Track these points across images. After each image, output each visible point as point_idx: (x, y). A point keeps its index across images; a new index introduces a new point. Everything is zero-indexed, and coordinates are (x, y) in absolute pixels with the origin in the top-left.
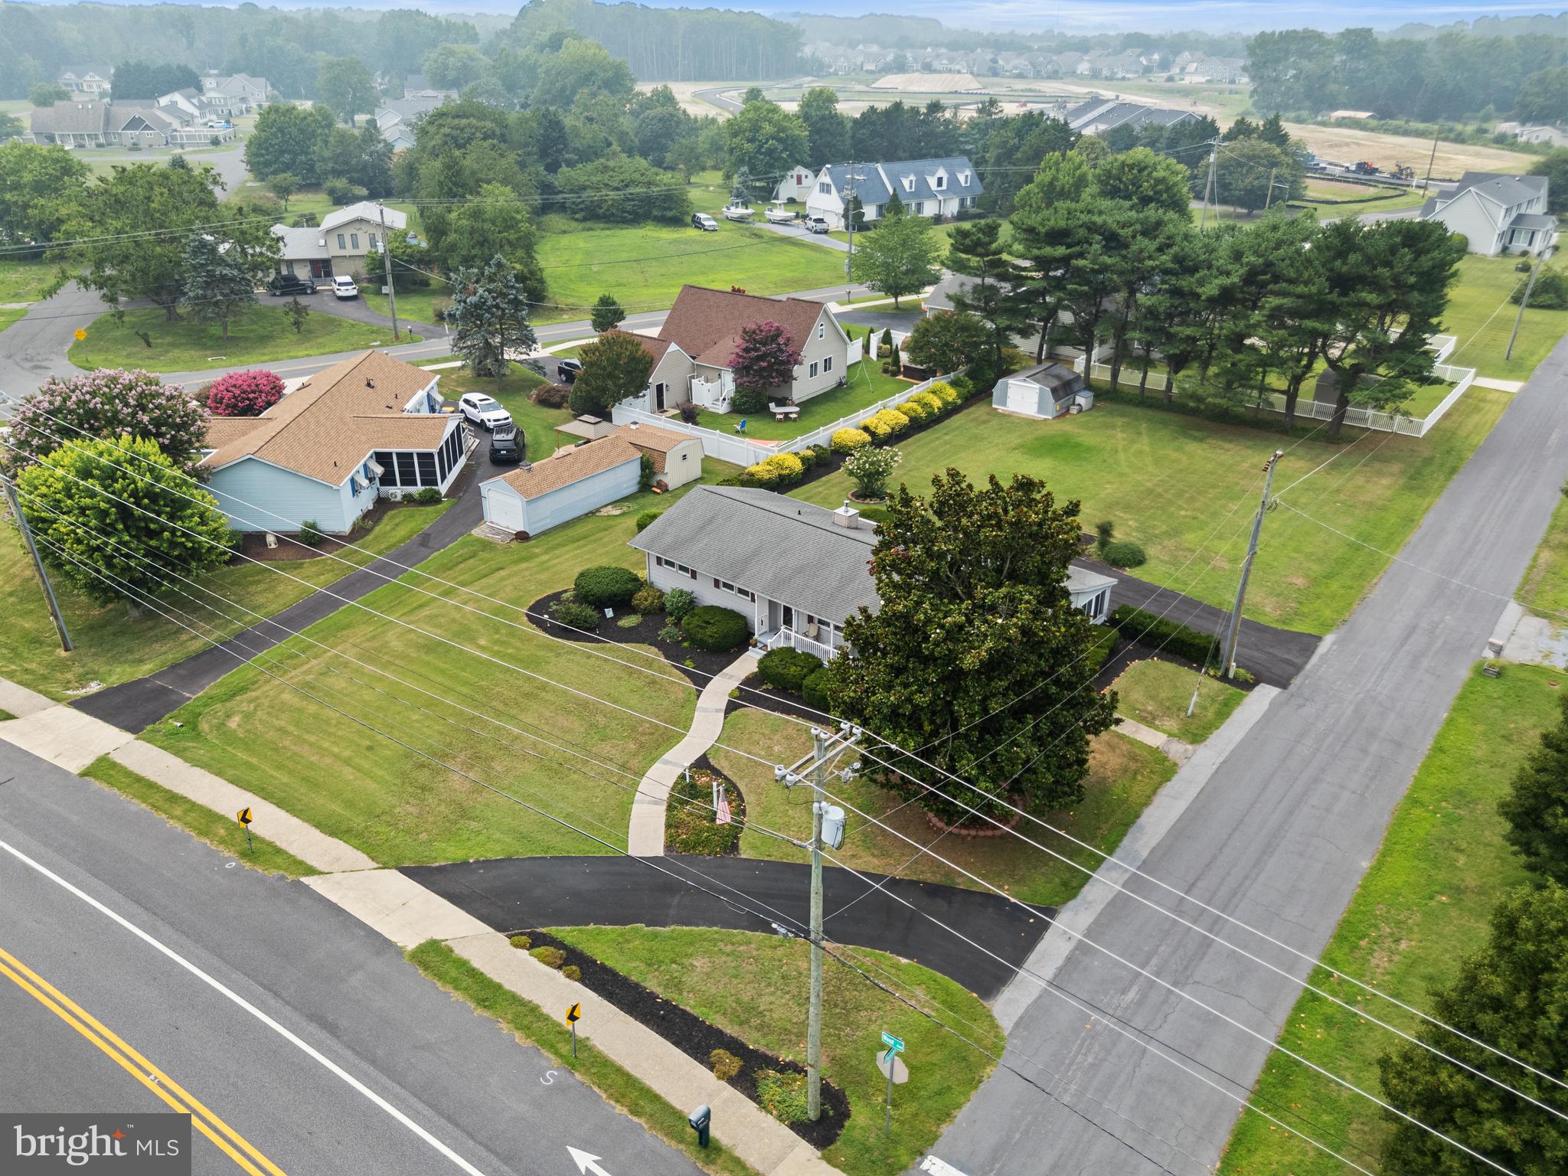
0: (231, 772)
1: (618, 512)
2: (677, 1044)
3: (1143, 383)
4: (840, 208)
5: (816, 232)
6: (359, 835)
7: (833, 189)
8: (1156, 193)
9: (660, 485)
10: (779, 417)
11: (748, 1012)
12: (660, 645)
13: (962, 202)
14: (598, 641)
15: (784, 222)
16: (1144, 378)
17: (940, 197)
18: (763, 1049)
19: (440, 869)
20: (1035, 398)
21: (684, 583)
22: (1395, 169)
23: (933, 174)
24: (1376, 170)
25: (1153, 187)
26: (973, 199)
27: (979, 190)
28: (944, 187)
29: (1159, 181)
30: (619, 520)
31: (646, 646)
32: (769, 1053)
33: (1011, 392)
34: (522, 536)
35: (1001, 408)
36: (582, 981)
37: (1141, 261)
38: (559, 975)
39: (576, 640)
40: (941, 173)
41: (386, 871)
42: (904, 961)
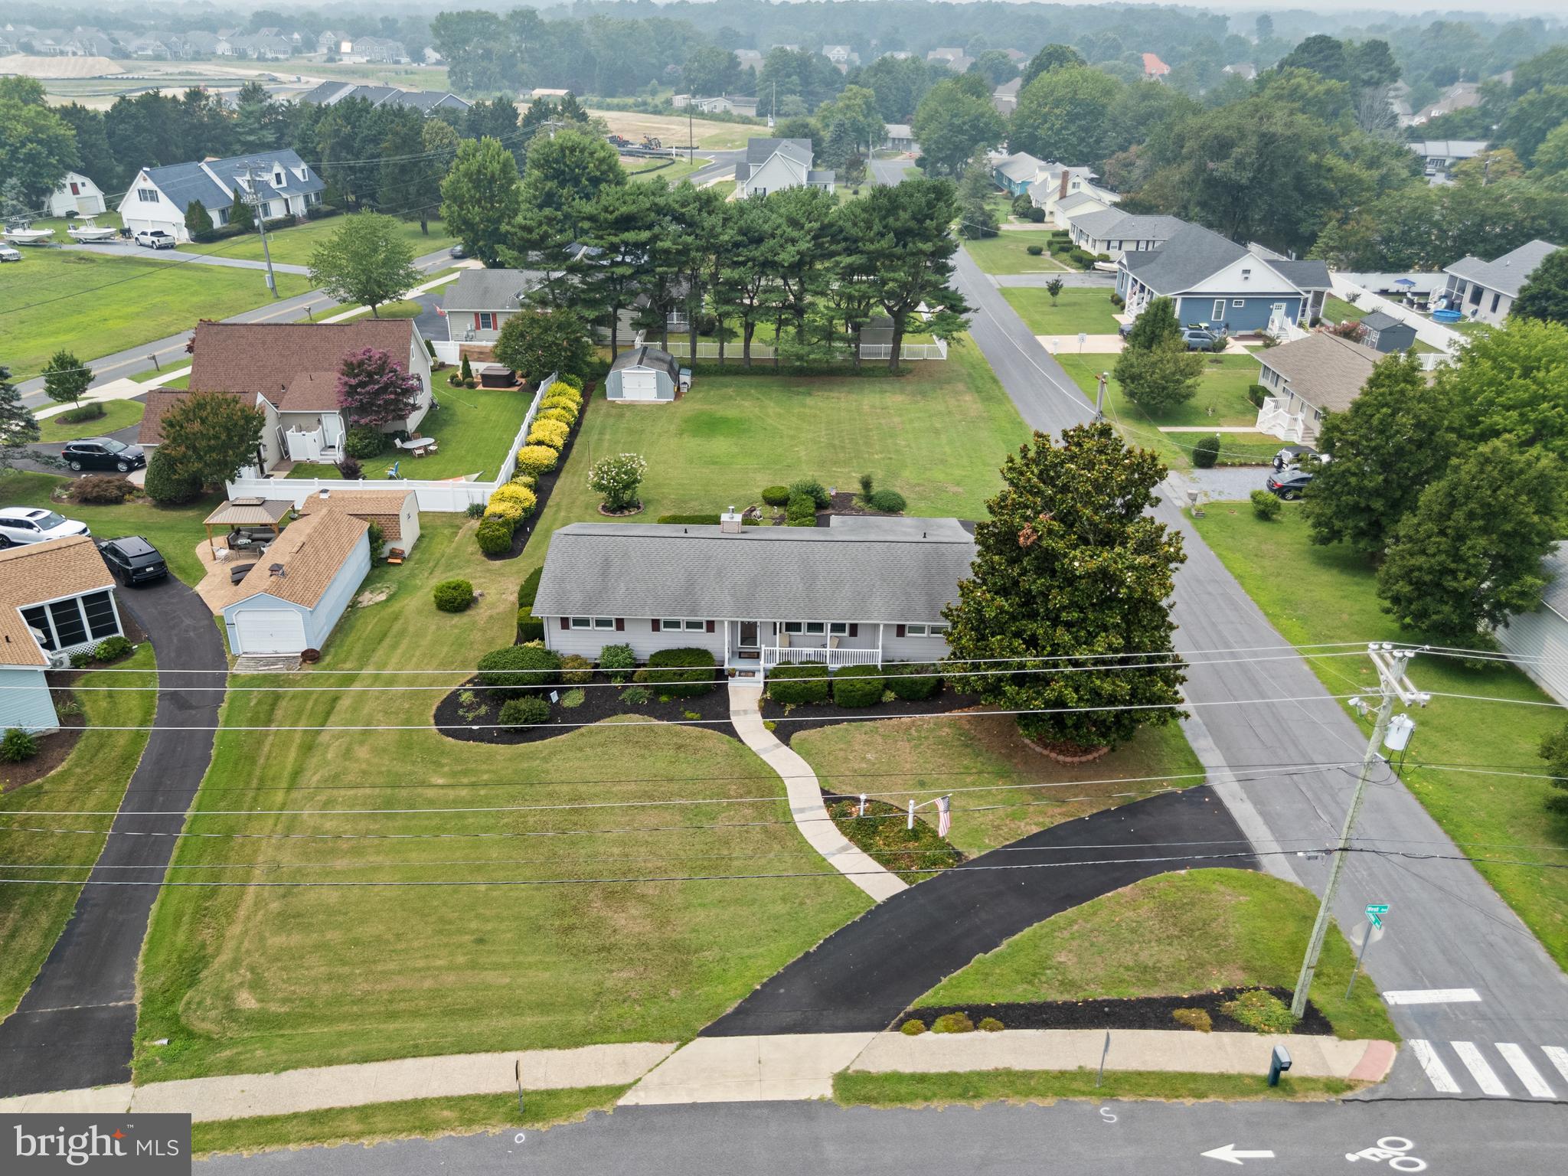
0: (344, 1052)
1: (383, 597)
2: (1143, 1026)
3: (721, 353)
4: (179, 217)
5: (160, 248)
6: (606, 1030)
7: (161, 195)
8: (603, 173)
9: (394, 553)
10: (418, 452)
11: (1146, 973)
12: (635, 709)
13: (307, 198)
14: (571, 729)
15: (100, 241)
16: (722, 348)
17: (285, 196)
18: (1195, 993)
19: (738, 1011)
20: (653, 383)
21: (611, 637)
22: (645, 141)
23: (269, 170)
24: (627, 143)
25: (597, 168)
26: (317, 195)
27: (320, 185)
28: (284, 184)
29: (602, 161)
30: (396, 606)
31: (621, 717)
32: (1203, 992)
33: (625, 382)
34: (310, 656)
35: (618, 400)
36: (1008, 1026)
37: (717, 236)
38: (982, 1034)
39: (542, 738)
40: (277, 168)
41: (691, 1044)
42: (1183, 872)
